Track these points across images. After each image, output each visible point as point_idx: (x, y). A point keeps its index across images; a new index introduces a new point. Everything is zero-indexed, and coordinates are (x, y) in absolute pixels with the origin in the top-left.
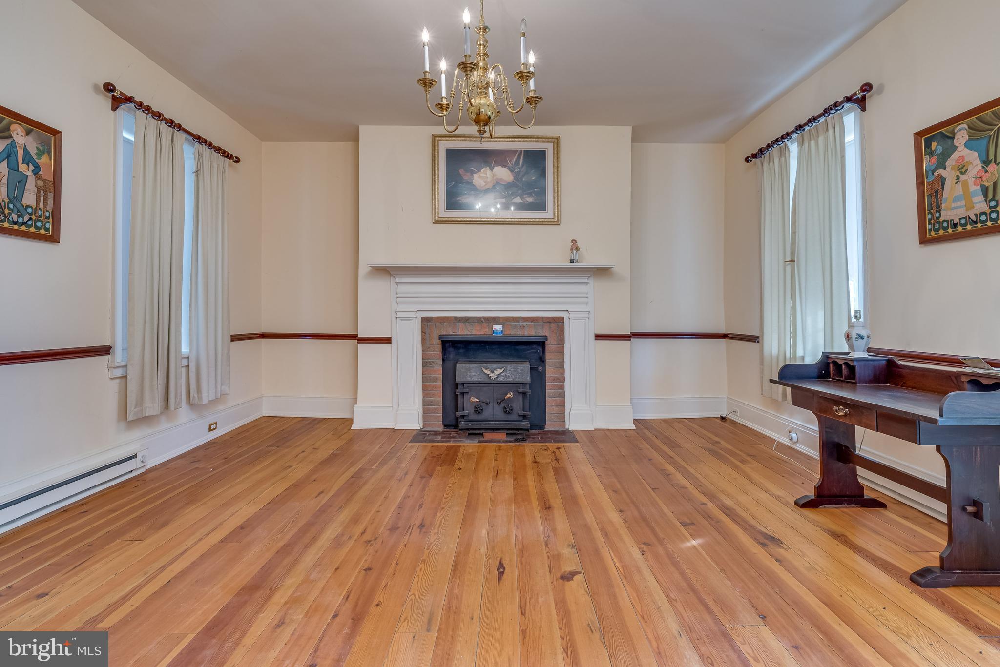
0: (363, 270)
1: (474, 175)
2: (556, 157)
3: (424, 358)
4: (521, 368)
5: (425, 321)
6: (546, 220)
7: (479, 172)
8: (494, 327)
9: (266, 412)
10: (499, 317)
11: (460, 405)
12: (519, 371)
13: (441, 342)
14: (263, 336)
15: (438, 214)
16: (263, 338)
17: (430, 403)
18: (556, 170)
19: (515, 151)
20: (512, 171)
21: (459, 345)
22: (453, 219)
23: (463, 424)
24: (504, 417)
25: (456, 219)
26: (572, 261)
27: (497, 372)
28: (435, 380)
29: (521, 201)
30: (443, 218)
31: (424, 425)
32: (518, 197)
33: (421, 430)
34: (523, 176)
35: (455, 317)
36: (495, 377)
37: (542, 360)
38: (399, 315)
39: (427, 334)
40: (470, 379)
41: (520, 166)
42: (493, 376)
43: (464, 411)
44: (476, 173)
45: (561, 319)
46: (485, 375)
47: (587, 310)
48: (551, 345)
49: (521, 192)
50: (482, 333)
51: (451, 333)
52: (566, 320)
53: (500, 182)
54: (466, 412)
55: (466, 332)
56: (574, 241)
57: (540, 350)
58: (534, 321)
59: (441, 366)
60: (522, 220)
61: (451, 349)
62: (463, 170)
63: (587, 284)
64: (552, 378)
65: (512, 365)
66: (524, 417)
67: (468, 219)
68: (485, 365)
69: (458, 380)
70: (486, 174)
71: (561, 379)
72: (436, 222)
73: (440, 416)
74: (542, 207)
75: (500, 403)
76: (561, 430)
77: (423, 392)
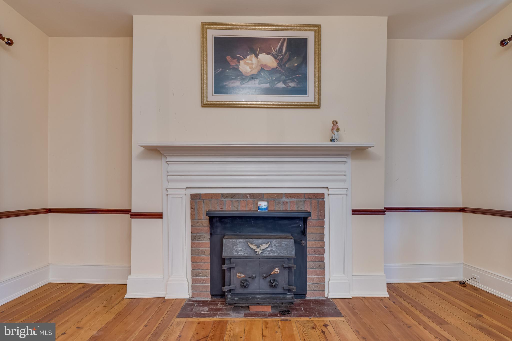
0: (136, 150)
1: (240, 61)
2: (317, 45)
3: (193, 232)
4: (286, 243)
5: (194, 197)
6: (307, 104)
7: (244, 58)
8: (259, 204)
9: (53, 278)
10: (263, 194)
11: (227, 279)
12: (284, 245)
13: (209, 217)
14: (50, 211)
15: (207, 97)
16: (49, 213)
17: (199, 274)
18: (317, 57)
19: (278, 40)
20: (276, 58)
21: (226, 220)
22: (220, 103)
23: (230, 298)
24: (269, 291)
25: (222, 103)
26: (332, 141)
27: (263, 247)
28: (203, 253)
29: (284, 86)
30: (212, 101)
31: (193, 294)
32: (282, 82)
33: (189, 300)
34: (286, 63)
35: (222, 194)
36: (261, 251)
37: (304, 233)
38: (169, 192)
39: (196, 210)
40: (236, 254)
41: (283, 54)
42: (259, 251)
43: (230, 285)
44: (242, 59)
45: (322, 196)
46: (251, 250)
47: (345, 187)
48: (311, 221)
49: (284, 77)
50: (247, 209)
51: (218, 209)
52: (326, 196)
53: (265, 68)
54: (232, 287)
55: (232, 208)
56: (335, 123)
57: (301, 224)
58: (296, 198)
59: (209, 240)
60: (285, 103)
61: (218, 224)
62: (230, 57)
63: (345, 163)
64: (313, 250)
65: (277, 240)
66: (289, 290)
67: (234, 103)
68: (251, 240)
69: (225, 255)
70: (252, 61)
71: (321, 251)
72: (205, 106)
73: (208, 286)
74: (304, 92)
75: (266, 278)
76: (320, 298)
77: (192, 264)
